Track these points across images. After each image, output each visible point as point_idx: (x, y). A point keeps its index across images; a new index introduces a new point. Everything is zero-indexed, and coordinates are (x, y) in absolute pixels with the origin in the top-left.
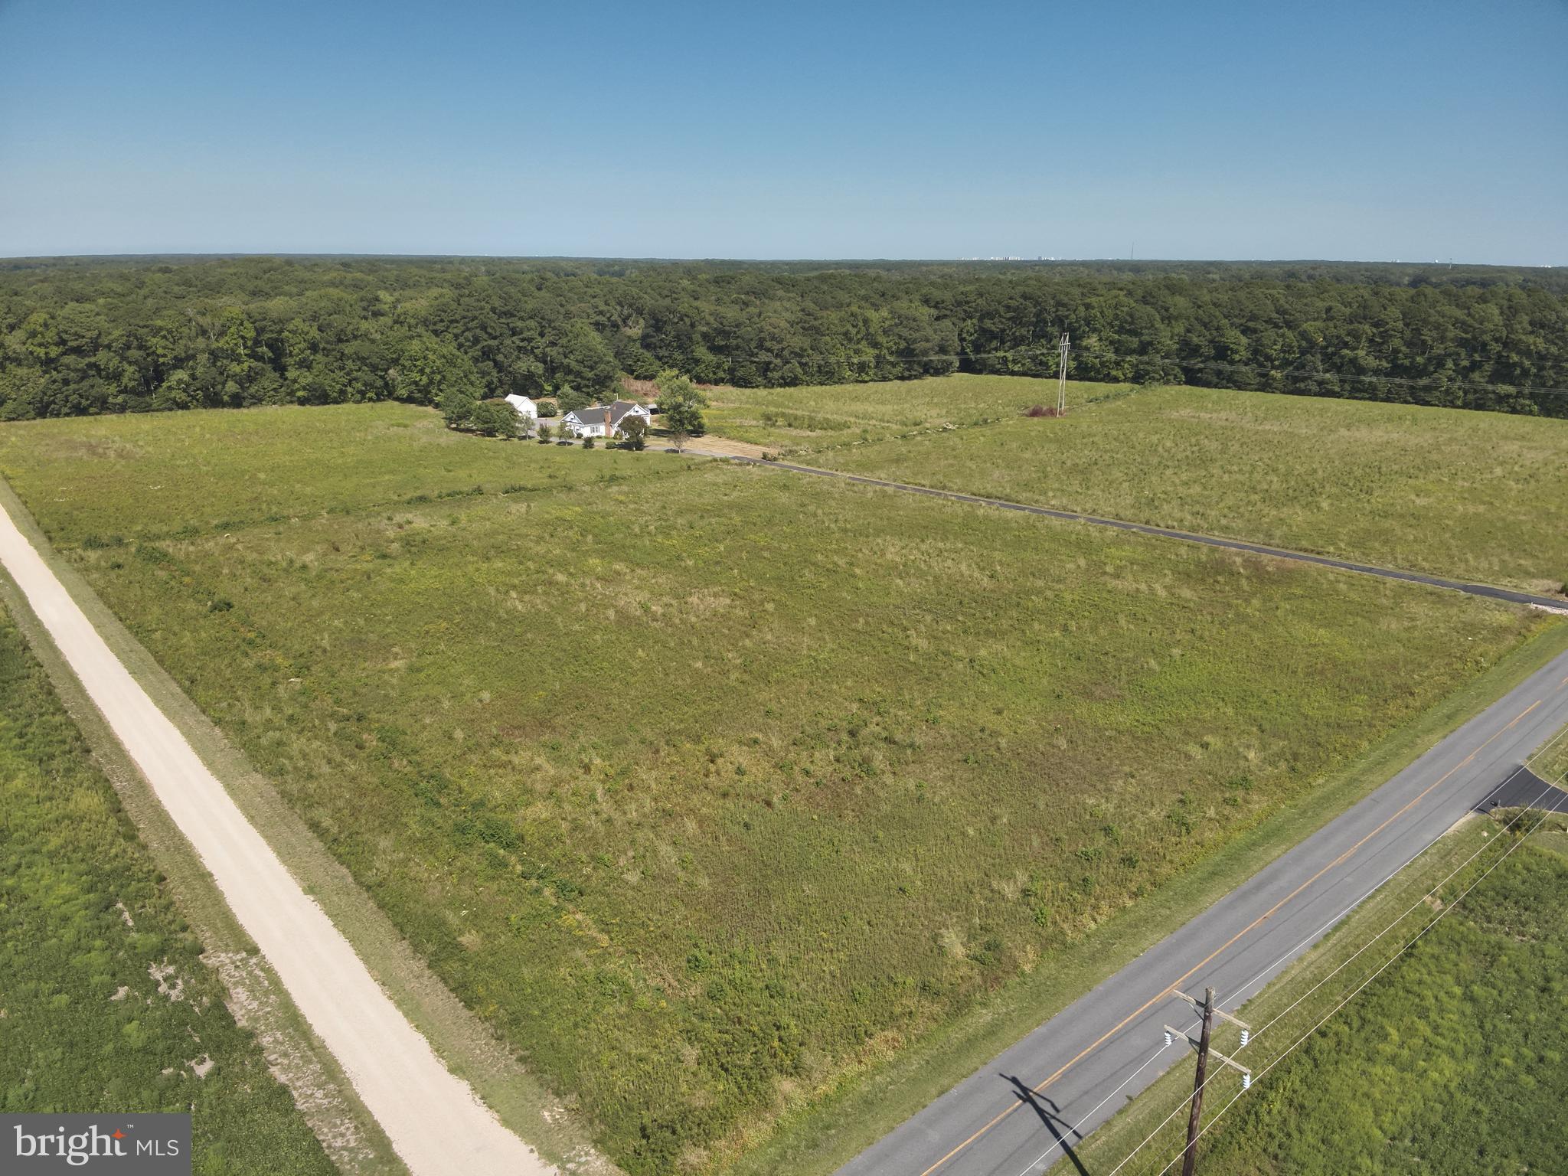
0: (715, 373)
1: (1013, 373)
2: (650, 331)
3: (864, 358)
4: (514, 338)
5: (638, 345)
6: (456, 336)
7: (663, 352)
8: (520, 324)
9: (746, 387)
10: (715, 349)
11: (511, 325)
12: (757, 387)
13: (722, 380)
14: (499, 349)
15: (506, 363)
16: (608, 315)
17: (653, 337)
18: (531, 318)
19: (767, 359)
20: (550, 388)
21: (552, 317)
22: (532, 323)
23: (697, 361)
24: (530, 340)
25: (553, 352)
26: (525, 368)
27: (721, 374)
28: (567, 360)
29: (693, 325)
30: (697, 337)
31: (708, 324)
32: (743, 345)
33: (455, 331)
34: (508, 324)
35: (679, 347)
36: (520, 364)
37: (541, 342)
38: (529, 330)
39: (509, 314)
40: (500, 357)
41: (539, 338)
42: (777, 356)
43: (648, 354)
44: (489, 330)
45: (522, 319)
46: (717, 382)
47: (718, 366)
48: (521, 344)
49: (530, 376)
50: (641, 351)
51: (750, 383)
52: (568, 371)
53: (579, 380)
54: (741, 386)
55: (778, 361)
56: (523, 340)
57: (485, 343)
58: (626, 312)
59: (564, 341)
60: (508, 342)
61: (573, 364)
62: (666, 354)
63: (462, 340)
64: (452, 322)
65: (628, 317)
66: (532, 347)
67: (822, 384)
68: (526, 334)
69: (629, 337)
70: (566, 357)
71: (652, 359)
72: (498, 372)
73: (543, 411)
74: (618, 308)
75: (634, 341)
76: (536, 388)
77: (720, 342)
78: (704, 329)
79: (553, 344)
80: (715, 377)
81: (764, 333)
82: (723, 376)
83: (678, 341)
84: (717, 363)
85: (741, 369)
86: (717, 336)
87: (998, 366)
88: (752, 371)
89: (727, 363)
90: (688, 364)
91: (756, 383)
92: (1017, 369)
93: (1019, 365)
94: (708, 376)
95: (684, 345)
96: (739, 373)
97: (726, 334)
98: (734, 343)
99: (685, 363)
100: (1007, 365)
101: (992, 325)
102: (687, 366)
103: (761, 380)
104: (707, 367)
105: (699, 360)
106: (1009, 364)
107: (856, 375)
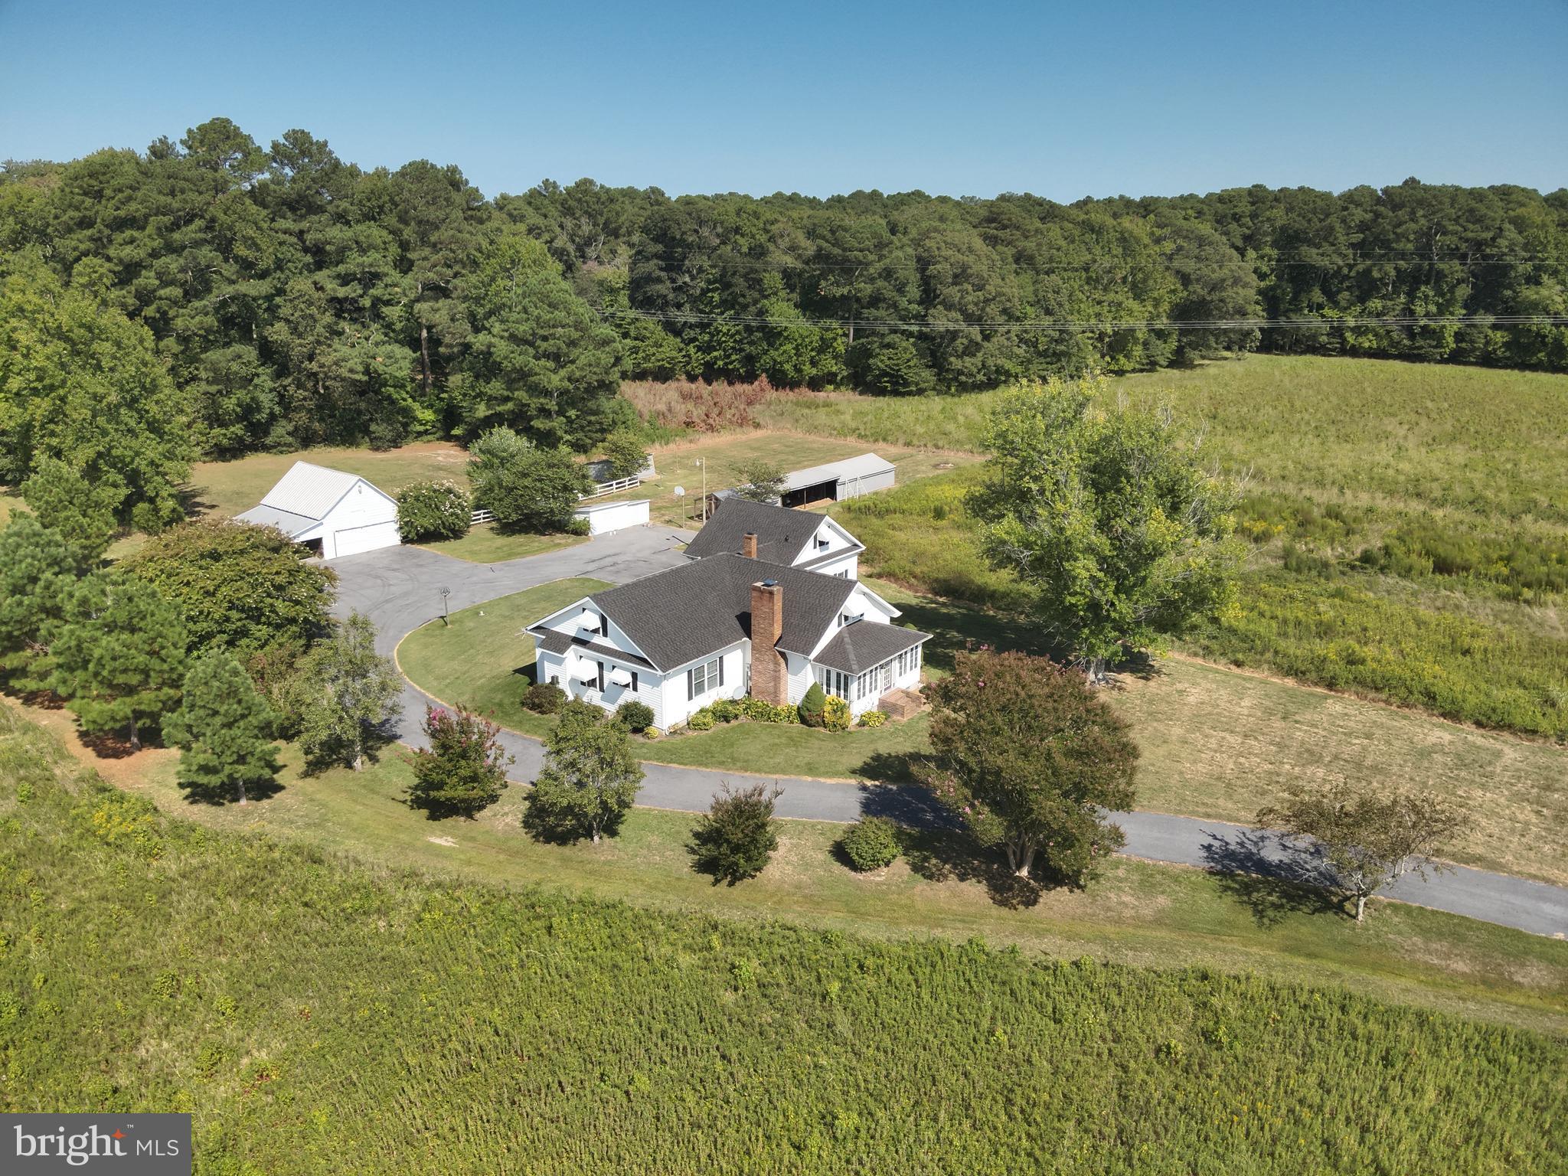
0: (814, 363)
1: (1355, 352)
2: (651, 267)
3: (1125, 323)
4: (321, 276)
5: (624, 299)
6: (128, 272)
7: (687, 316)
8: (337, 233)
9: (896, 393)
10: (814, 305)
11: (309, 238)
12: (920, 392)
13: (830, 379)
14: (272, 309)
15: (298, 348)
16: (546, 237)
17: (659, 280)
18: (368, 217)
19: (951, 326)
20: (428, 415)
21: (433, 214)
22: (375, 233)
23: (773, 336)
24: (371, 279)
25: (437, 313)
26: (356, 363)
27: (831, 365)
28: (483, 337)
29: (758, 252)
30: (773, 279)
31: (793, 248)
32: (890, 291)
33: (127, 252)
34: (301, 234)
35: (725, 305)
36: (340, 349)
37: (407, 285)
38: (363, 251)
39: (300, 205)
40: (278, 332)
41: (395, 276)
42: (969, 318)
43: (650, 323)
44: (241, 250)
45: (341, 218)
46: (815, 384)
47: (825, 346)
48: (342, 292)
49: (371, 386)
50: (632, 314)
51: (906, 384)
52: (487, 367)
53: (521, 395)
54: (881, 392)
55: (975, 332)
56: (345, 280)
57: (229, 290)
58: (586, 228)
59: (468, 282)
60: (301, 284)
61: (502, 348)
62: (692, 320)
63: (147, 279)
64: (120, 224)
65: (589, 241)
66: (377, 302)
68: (354, 262)
69: (601, 283)
70: (477, 330)
71: (659, 332)
72: (278, 375)
73: (426, 522)
74: (569, 223)
75: (612, 291)
76: (389, 420)
77: (830, 288)
78: (789, 261)
79: (438, 291)
80: (814, 371)
81: (938, 266)
82: (834, 369)
83: (723, 290)
84: (822, 338)
85: (885, 351)
86: (823, 275)
87: (1324, 339)
88: (908, 356)
89: (844, 339)
90: (751, 343)
91: (917, 384)
92: (1367, 345)
93: (1370, 336)
94: (798, 370)
95: (741, 300)
96: (881, 361)
97: (847, 269)
98: (866, 289)
99: (741, 341)
100: (1342, 336)
101: (1320, 258)
102: (747, 347)
103: (928, 376)
104: (796, 348)
105: (780, 334)
106: (1348, 334)
107: (1108, 358)
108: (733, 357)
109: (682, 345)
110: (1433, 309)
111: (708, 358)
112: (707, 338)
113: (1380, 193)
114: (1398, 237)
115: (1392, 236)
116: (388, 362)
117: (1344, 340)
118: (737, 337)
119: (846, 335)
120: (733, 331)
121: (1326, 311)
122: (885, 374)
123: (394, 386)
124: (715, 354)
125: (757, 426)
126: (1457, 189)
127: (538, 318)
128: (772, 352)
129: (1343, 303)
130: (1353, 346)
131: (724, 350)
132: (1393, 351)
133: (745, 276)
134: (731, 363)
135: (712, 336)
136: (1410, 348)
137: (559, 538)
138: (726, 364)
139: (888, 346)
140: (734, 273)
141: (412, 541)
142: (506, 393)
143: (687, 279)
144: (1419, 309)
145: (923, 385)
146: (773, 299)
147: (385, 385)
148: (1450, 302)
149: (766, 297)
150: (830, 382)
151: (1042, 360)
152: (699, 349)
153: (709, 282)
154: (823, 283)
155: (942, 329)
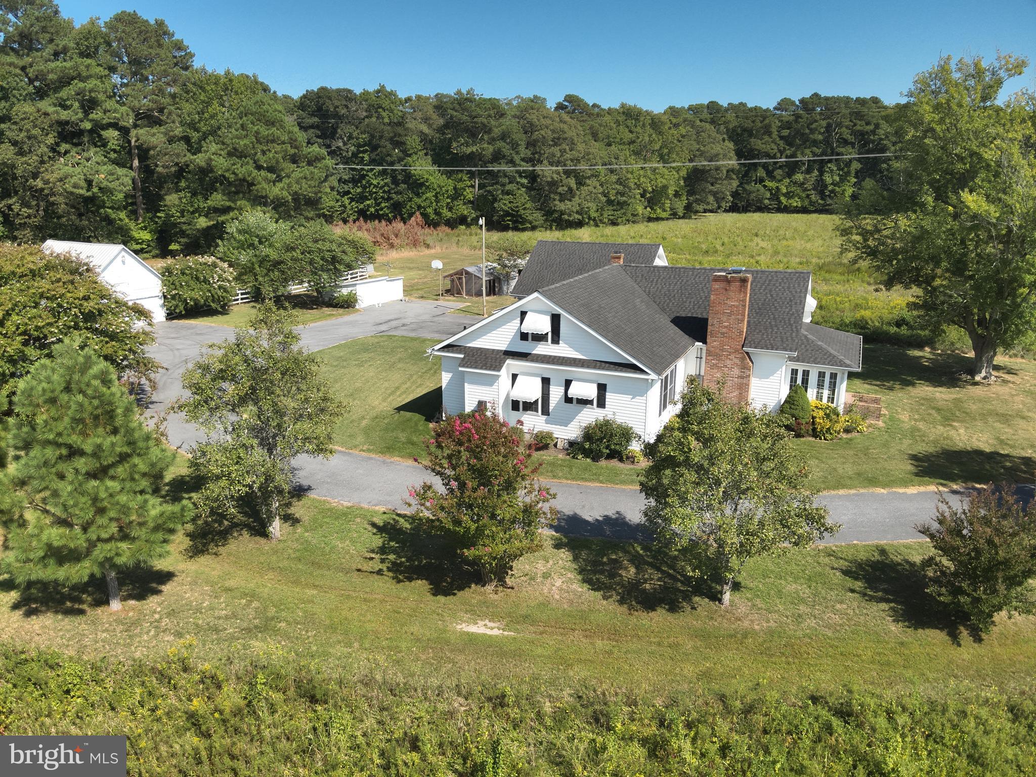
0: (449, 208)
1: (787, 210)
3: (661, 183)
9: (516, 229)
12: (534, 228)
13: (463, 221)
19: (555, 177)
21: (146, 50)
23: (416, 185)
27: (463, 209)
30: (413, 141)
31: (425, 119)
32: (506, 150)
42: (567, 172)
46: (452, 224)
47: (457, 194)
51: (524, 221)
62: (346, 177)
67: (614, 223)
70: (192, 152)
73: (196, 295)
78: (424, 129)
80: (449, 214)
81: (543, 132)
82: (465, 212)
83: (372, 152)
84: (455, 188)
85: (506, 197)
86: (455, 138)
87: (766, 202)
88: (524, 201)
89: (471, 189)
90: (399, 193)
91: (530, 223)
92: (795, 204)
93: (796, 199)
94: (437, 213)
95: (389, 159)
96: (503, 204)
97: (473, 132)
98: (489, 150)
99: (389, 192)
100: (778, 199)
101: (764, 146)
102: (394, 196)
103: (537, 217)
104: (436, 196)
105: (422, 184)
106: (782, 199)
107: (648, 209)
108: (383, 205)
109: (338, 197)
110: (837, 179)
111: (361, 206)
112: (359, 190)
113: (797, 103)
114: (812, 131)
115: (807, 131)
116: (111, 178)
117: (780, 202)
118: (386, 189)
119: (473, 186)
120: (382, 183)
121: (767, 183)
122: (507, 214)
123: (112, 208)
124: (368, 202)
125: (428, 246)
126: (848, 98)
127: (257, 133)
128: (416, 199)
129: (779, 177)
130: (786, 206)
131: (375, 199)
132: (812, 208)
133: (391, 140)
134: (382, 209)
135: (364, 187)
136: (824, 205)
137: (327, 311)
138: (377, 211)
139: (508, 193)
140: (381, 137)
141: (180, 317)
142: (228, 204)
143: (341, 144)
144: (828, 179)
145: (536, 223)
146: (415, 157)
147: (104, 207)
148: (848, 173)
149: (410, 155)
150: (461, 224)
151: (611, 208)
152: (352, 200)
153: (359, 146)
154: (454, 145)
155: (549, 179)
